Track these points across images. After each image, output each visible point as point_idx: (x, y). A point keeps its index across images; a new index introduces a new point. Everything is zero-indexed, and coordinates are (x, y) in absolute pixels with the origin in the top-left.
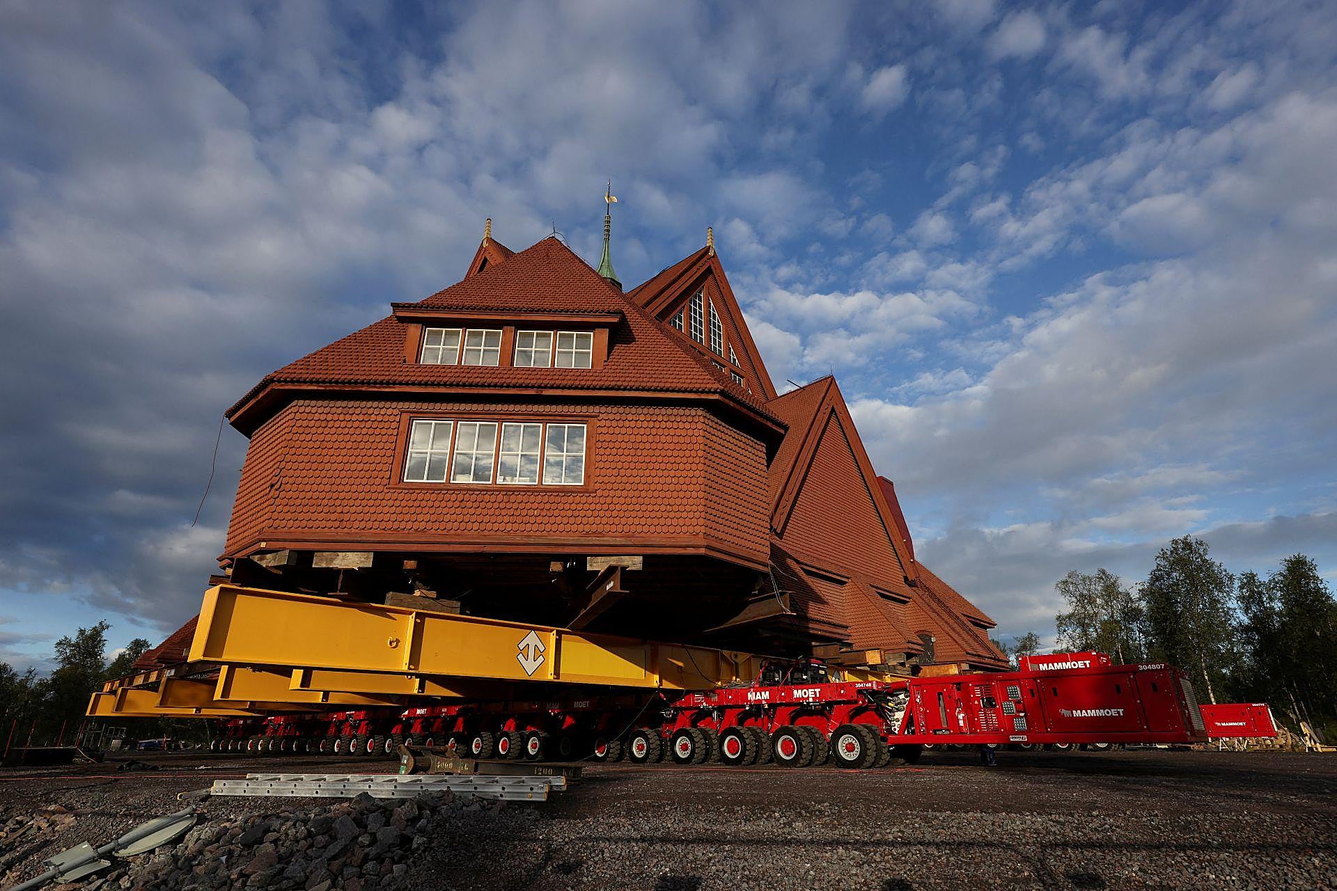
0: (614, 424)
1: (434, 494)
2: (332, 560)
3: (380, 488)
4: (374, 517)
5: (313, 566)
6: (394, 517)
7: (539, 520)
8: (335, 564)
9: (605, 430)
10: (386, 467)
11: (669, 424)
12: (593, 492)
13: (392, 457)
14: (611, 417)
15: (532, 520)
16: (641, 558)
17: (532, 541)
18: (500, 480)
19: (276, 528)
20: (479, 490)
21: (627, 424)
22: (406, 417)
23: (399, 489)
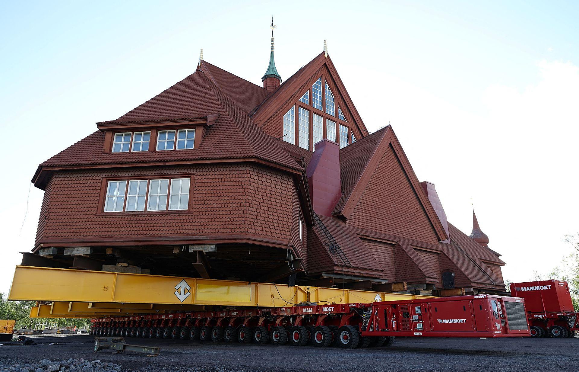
0: (203, 177)
1: (117, 218)
2: (72, 251)
3: (92, 216)
4: (90, 230)
5: (64, 254)
6: (99, 230)
7: (165, 229)
8: (73, 253)
9: (198, 181)
10: (95, 205)
11: (231, 176)
12: (192, 213)
13: (98, 201)
14: (202, 174)
15: (162, 229)
16: (215, 246)
17: (162, 239)
18: (148, 209)
19: (47, 237)
20: (137, 215)
21: (210, 177)
22: (104, 180)
23: (101, 216)
